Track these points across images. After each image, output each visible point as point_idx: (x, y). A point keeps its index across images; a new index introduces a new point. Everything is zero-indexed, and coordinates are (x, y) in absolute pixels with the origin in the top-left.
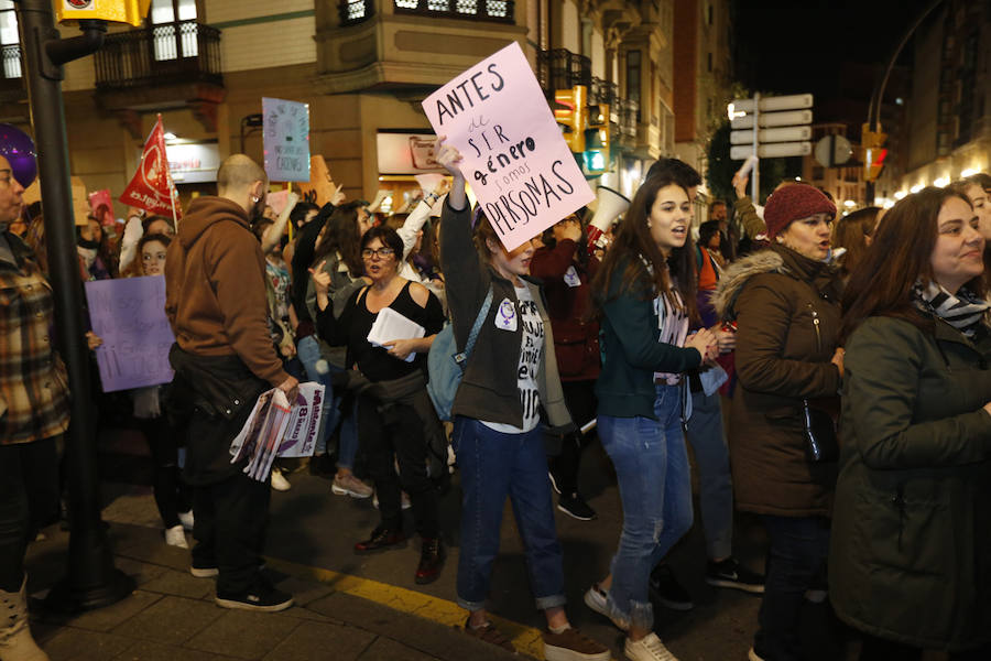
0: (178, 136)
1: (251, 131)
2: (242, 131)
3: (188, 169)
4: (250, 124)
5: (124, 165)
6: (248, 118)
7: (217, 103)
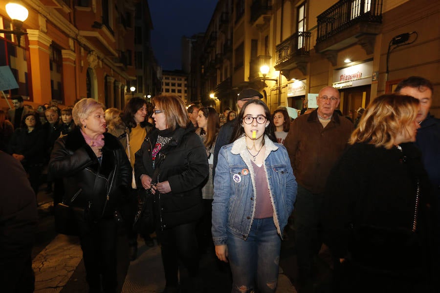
0: (352, 61)
1: (395, 48)
2: (389, 49)
3: (355, 79)
4: (394, 44)
5: (328, 80)
6: (394, 39)
7: (376, 34)
